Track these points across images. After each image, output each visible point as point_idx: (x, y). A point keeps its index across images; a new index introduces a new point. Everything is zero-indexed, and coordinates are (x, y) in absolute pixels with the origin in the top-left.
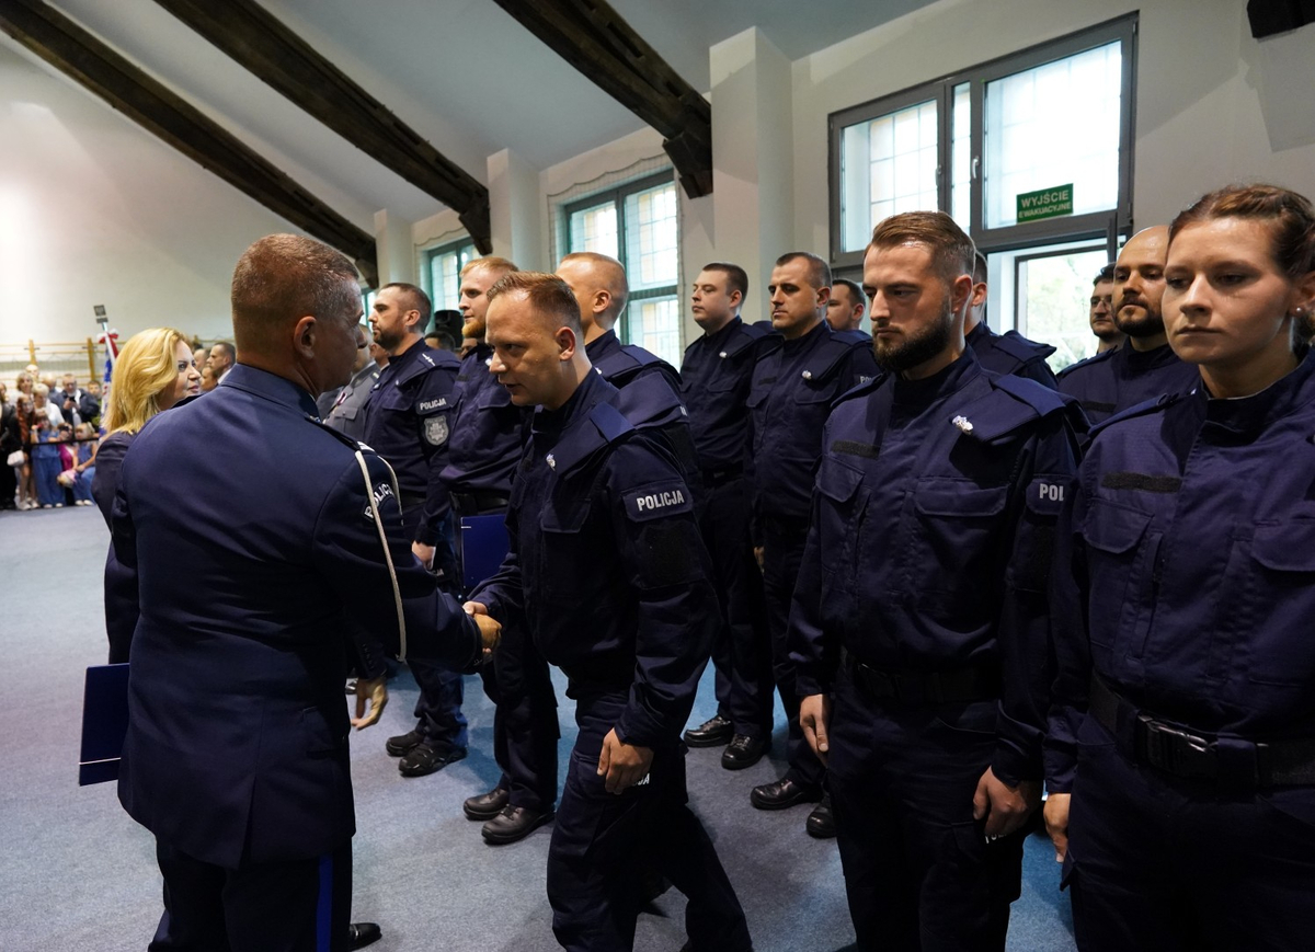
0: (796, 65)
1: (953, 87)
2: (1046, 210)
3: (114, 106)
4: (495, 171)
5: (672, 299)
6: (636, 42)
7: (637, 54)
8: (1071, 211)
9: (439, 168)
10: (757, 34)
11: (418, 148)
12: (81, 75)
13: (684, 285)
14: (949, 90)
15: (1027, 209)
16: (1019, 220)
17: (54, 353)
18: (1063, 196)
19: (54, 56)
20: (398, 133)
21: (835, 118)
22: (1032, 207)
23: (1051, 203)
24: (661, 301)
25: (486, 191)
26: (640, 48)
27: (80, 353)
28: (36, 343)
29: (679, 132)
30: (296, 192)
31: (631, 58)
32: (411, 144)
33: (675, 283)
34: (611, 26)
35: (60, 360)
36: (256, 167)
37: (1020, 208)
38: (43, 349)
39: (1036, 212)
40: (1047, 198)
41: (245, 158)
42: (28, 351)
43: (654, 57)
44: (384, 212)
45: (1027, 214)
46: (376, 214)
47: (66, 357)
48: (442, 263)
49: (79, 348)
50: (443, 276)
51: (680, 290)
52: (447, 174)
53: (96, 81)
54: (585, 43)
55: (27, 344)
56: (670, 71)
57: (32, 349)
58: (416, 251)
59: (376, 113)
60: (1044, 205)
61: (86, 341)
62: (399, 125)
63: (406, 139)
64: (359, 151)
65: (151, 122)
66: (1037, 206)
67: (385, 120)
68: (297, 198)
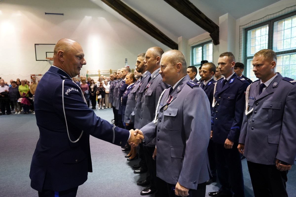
12: (113, 7)
17: (104, 73)
19: (108, 2)
20: (196, 11)
25: (218, 27)
27: (109, 72)
28: (100, 70)
35: (105, 74)
36: (151, 27)
38: (101, 72)
42: (98, 72)
44: (181, 37)
46: (179, 38)
47: (106, 73)
48: (196, 50)
49: (108, 71)
50: (196, 53)
53: (116, 8)
55: (98, 70)
57: (99, 72)
58: (189, 47)
59: (190, 5)
61: (110, 70)
62: (196, 9)
64: (185, 17)
68: (160, 34)
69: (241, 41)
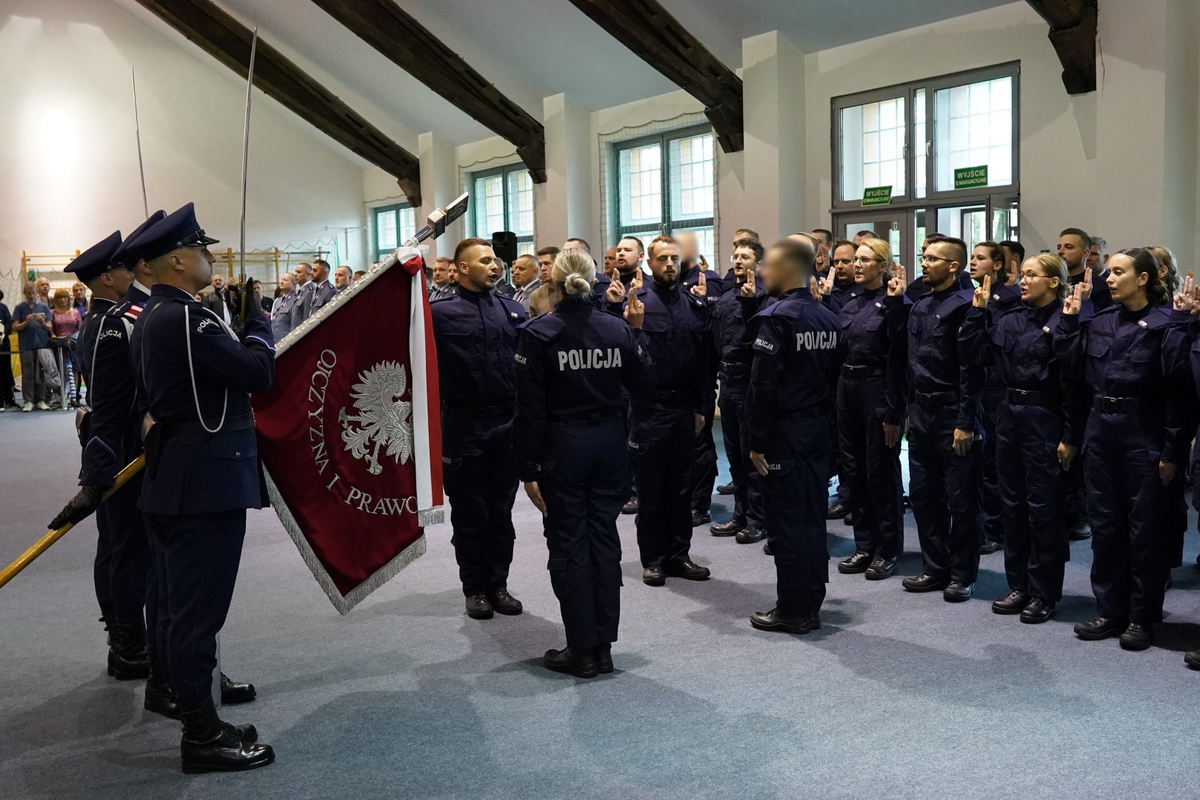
0: (808, 57)
1: (915, 90)
2: (972, 182)
3: (189, 38)
4: (550, 110)
5: (709, 229)
6: (685, 37)
7: (687, 46)
8: (986, 183)
9: (502, 107)
10: (778, 35)
11: (484, 91)
12: (164, 11)
13: (719, 218)
14: (912, 91)
15: (960, 180)
16: (956, 187)
18: (982, 173)
20: (469, 78)
21: (836, 101)
22: (964, 179)
23: (975, 177)
24: (699, 230)
25: (542, 128)
26: (688, 42)
29: (718, 104)
30: (347, 115)
31: (682, 49)
32: (478, 87)
33: (711, 216)
34: (668, 27)
36: (314, 93)
37: (956, 179)
39: (966, 182)
40: (972, 173)
41: (303, 84)
43: (700, 49)
44: (430, 134)
45: (961, 183)
46: (420, 136)
48: (485, 185)
51: (716, 222)
52: (509, 113)
54: (648, 41)
56: (712, 58)
59: (450, 61)
60: (971, 178)
63: (475, 83)
65: (222, 52)
66: (967, 179)
67: (458, 67)
68: (348, 120)
69: (604, 179)
